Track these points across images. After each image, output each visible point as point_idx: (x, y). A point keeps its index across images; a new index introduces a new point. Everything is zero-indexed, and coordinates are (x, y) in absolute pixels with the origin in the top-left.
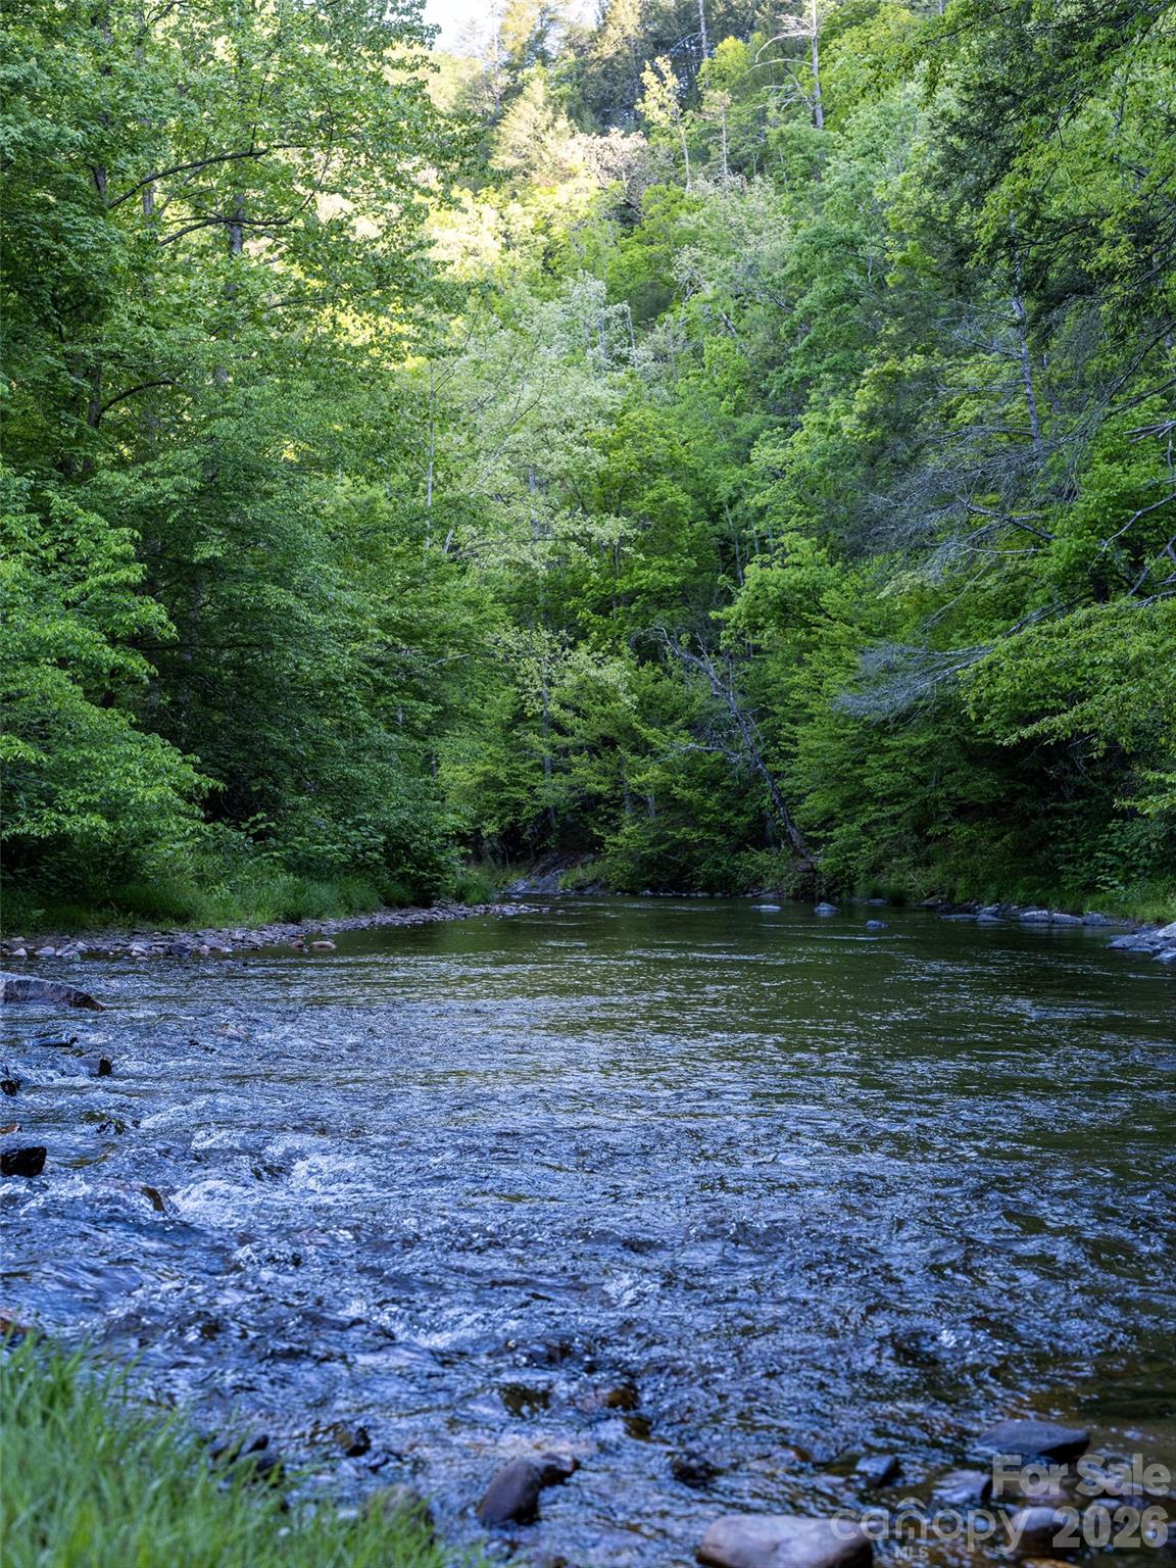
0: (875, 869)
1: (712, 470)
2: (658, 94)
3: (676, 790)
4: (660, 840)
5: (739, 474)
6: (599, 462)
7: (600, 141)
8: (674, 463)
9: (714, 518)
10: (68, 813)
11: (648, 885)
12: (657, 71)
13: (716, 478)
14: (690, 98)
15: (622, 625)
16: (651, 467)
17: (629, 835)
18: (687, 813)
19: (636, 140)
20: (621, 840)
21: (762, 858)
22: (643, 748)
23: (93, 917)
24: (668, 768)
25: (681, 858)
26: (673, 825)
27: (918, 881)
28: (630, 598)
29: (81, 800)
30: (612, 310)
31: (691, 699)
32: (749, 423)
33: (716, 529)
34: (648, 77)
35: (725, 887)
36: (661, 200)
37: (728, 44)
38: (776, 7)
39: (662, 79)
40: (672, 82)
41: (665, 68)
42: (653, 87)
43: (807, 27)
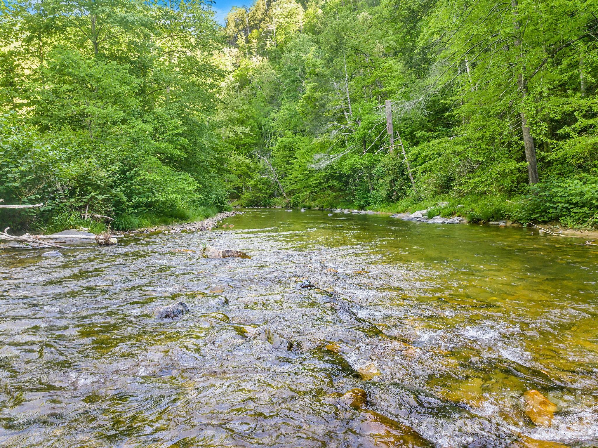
0: (303, 201)
1: (261, 118)
2: (241, 40)
3: (258, 186)
4: (253, 196)
5: (266, 119)
6: (237, 116)
7: (229, 49)
8: (253, 117)
9: (261, 128)
10: (168, 194)
11: (251, 206)
12: (241, 35)
13: (261, 121)
14: (247, 41)
15: (243, 151)
16: (248, 117)
17: (246, 195)
18: (260, 190)
19: (236, 50)
20: (245, 196)
21: (276, 199)
22: (250, 177)
23: (169, 220)
24: (255, 181)
25: (257, 200)
26: (256, 193)
27: (313, 203)
28: (245, 145)
29: (172, 190)
30: (236, 84)
31: (259, 166)
32: (268, 108)
33: (260, 131)
34: (239, 36)
35: (267, 205)
36: (244, 63)
37: (254, 31)
38: (264, 24)
39: (242, 37)
40: (244, 37)
41: (242, 34)
42: (240, 39)
43: (273, 27)
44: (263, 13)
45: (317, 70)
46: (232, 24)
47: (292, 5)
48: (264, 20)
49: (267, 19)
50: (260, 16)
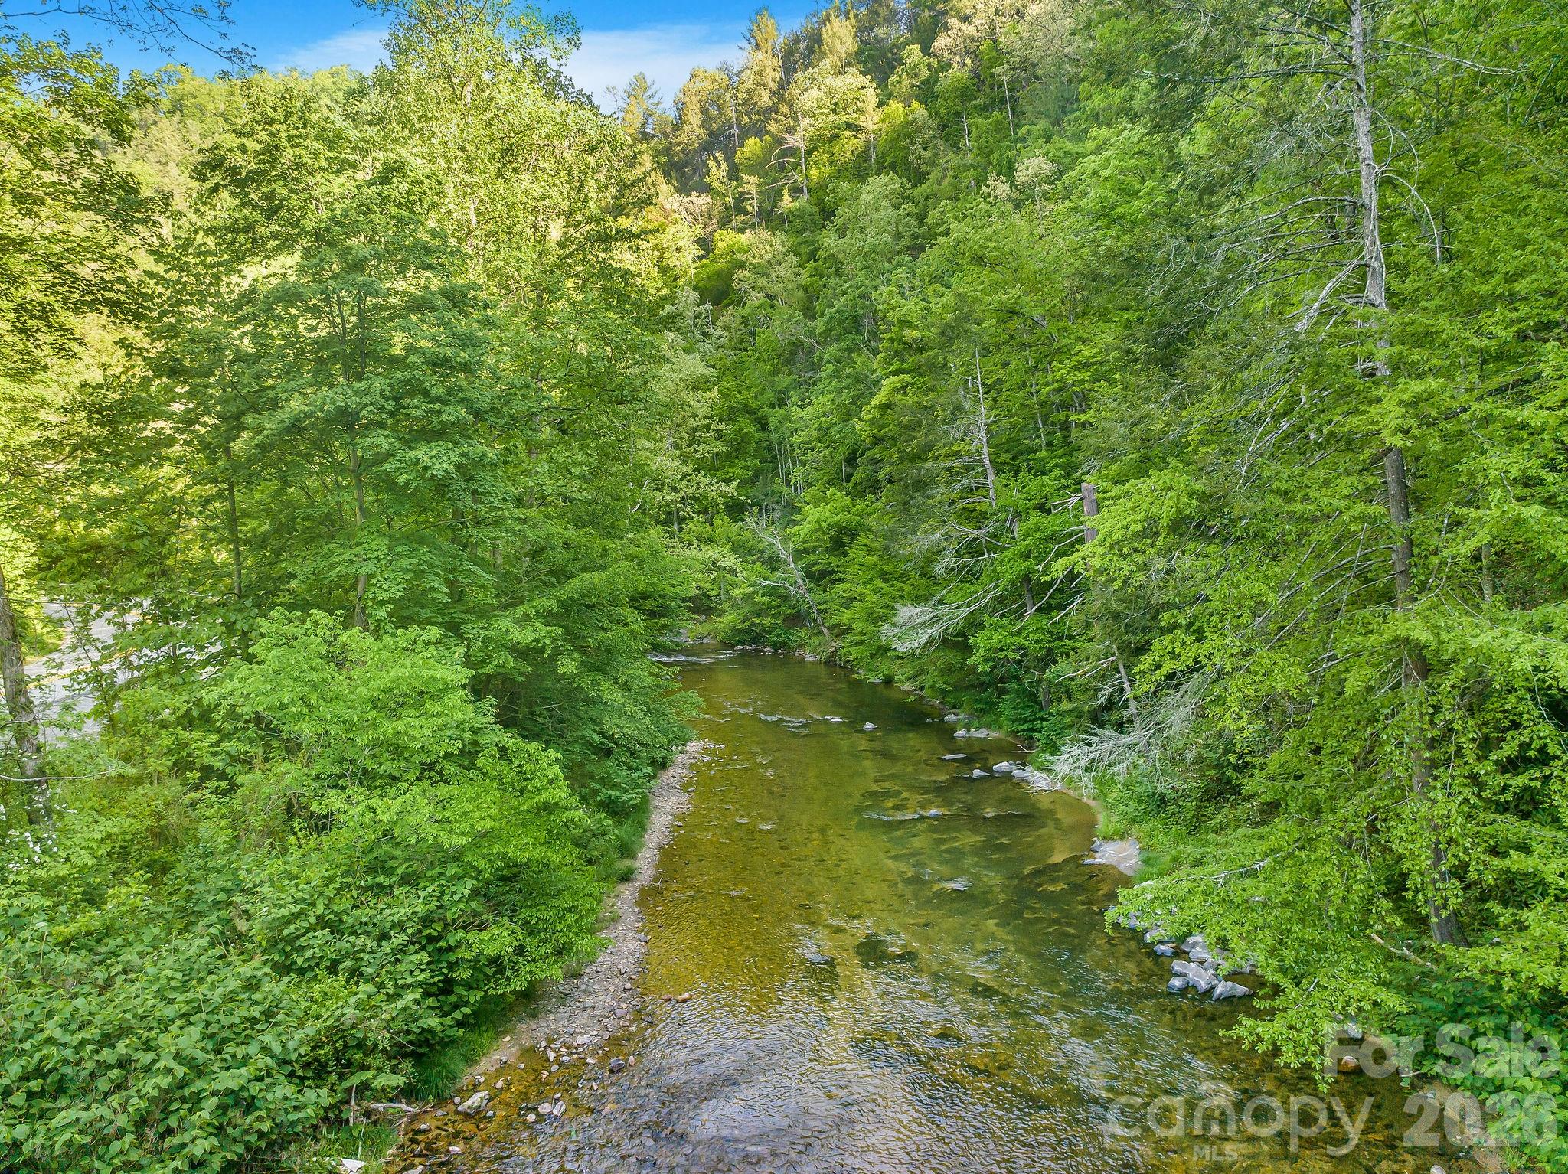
1: (766, 410)
2: (717, 171)
4: (746, 621)
5: (780, 413)
7: (685, 200)
9: (766, 429)
12: (715, 158)
13: (767, 415)
14: (733, 174)
19: (705, 199)
30: (702, 309)
33: (766, 436)
34: (711, 163)
35: (782, 647)
36: (725, 240)
37: (751, 141)
38: (777, 121)
39: (719, 164)
40: (724, 166)
41: (720, 158)
42: (714, 169)
43: (798, 141)
44: (773, 93)
45: (910, 334)
46: (694, 118)
47: (849, 79)
48: (777, 112)
49: (785, 109)
50: (765, 99)
